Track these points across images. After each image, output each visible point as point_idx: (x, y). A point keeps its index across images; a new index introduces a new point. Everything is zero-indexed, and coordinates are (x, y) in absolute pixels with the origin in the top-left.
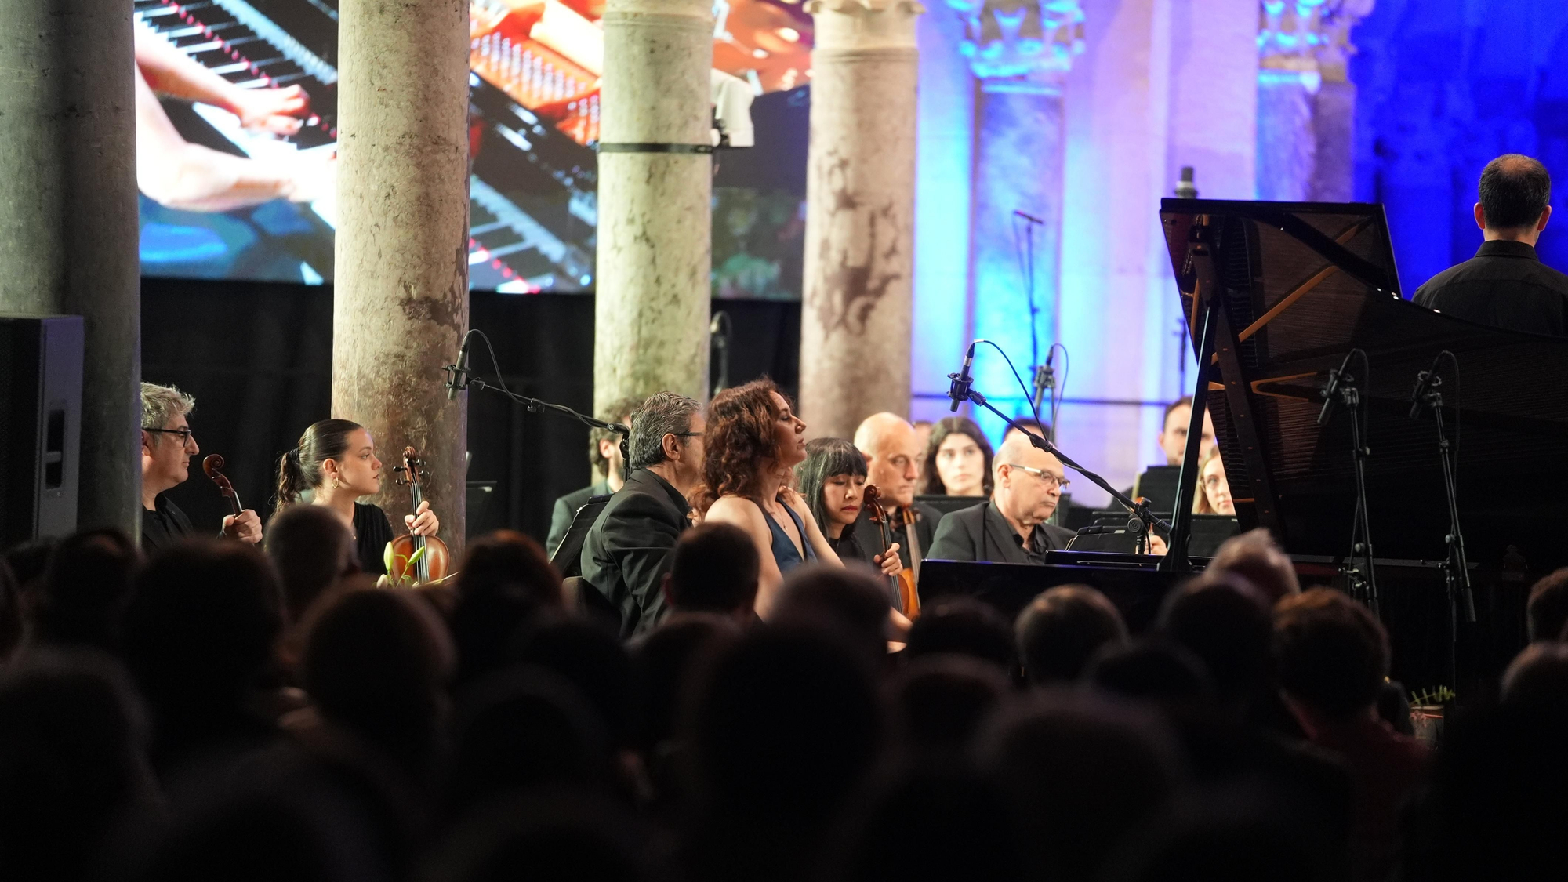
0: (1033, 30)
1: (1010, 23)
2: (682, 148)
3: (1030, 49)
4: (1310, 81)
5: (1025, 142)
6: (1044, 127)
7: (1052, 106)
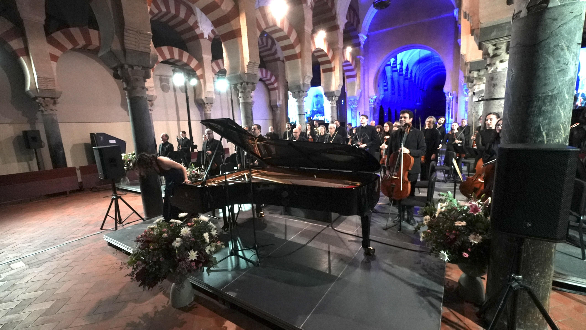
0: (354, 105)
1: (352, 104)
2: (302, 115)
3: (354, 106)
4: (373, 106)
5: (354, 111)
6: (355, 110)
7: (355, 109)
